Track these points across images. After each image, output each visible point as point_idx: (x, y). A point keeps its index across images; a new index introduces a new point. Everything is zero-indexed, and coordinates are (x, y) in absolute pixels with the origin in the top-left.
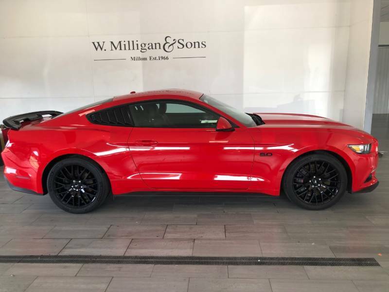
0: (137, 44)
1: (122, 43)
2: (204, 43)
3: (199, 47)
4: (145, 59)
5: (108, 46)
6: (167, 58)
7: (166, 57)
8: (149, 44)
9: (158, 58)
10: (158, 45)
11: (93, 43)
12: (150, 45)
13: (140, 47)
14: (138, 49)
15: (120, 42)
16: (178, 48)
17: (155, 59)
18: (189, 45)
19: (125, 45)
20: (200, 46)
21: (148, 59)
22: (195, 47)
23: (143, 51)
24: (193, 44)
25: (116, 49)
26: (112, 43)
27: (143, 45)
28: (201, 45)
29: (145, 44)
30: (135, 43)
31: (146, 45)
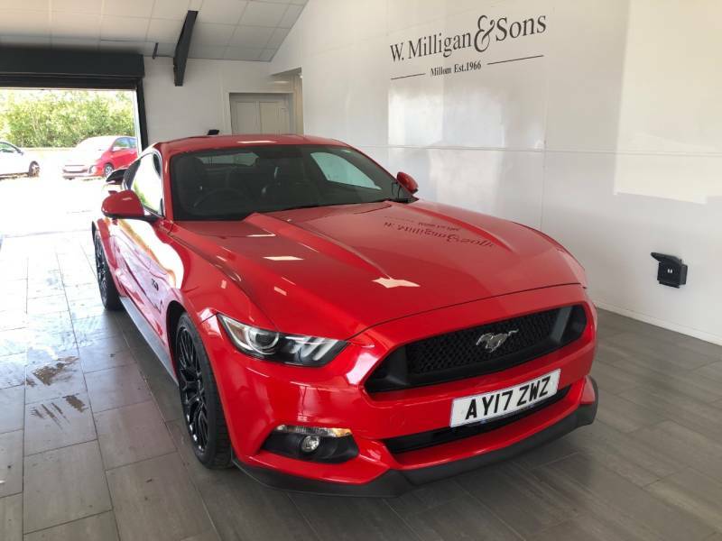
0: (440, 41)
1: (423, 42)
2: (542, 20)
3: (532, 32)
4: (448, 71)
5: (405, 51)
6: (479, 65)
7: (477, 64)
8: (454, 39)
9: (465, 68)
10: (467, 37)
11: (392, 47)
12: (457, 39)
13: (443, 47)
14: (440, 51)
15: (420, 40)
16: (497, 39)
17: (461, 69)
18: (515, 28)
19: (425, 45)
20: (535, 31)
21: (453, 70)
22: (525, 34)
23: (447, 53)
24: (523, 26)
25: (415, 54)
26: (411, 43)
28: (537, 26)
29: (449, 39)
30: (438, 39)
31: (452, 40)
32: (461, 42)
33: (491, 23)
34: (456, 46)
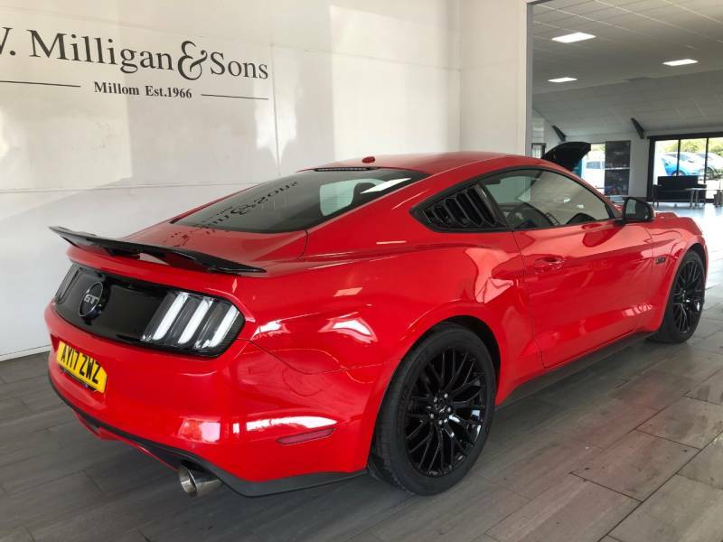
0: (111, 50)
1: (68, 41)
2: (263, 68)
3: (254, 76)
4: (132, 91)
6: (188, 94)
7: (185, 91)
8: (142, 54)
9: (165, 91)
10: (165, 59)
12: (146, 55)
13: (118, 59)
14: (113, 62)
15: (60, 37)
16: (213, 72)
17: (159, 92)
18: (235, 69)
19: (75, 46)
20: (257, 75)
21: (143, 91)
22: (246, 75)
23: (126, 68)
24: (243, 67)
25: (48, 53)
26: (34, 34)
27: (128, 55)
28: (258, 71)
29: (132, 53)
30: (105, 46)
31: (137, 55)
32: (153, 61)
33: (203, 52)
34: (147, 62)
